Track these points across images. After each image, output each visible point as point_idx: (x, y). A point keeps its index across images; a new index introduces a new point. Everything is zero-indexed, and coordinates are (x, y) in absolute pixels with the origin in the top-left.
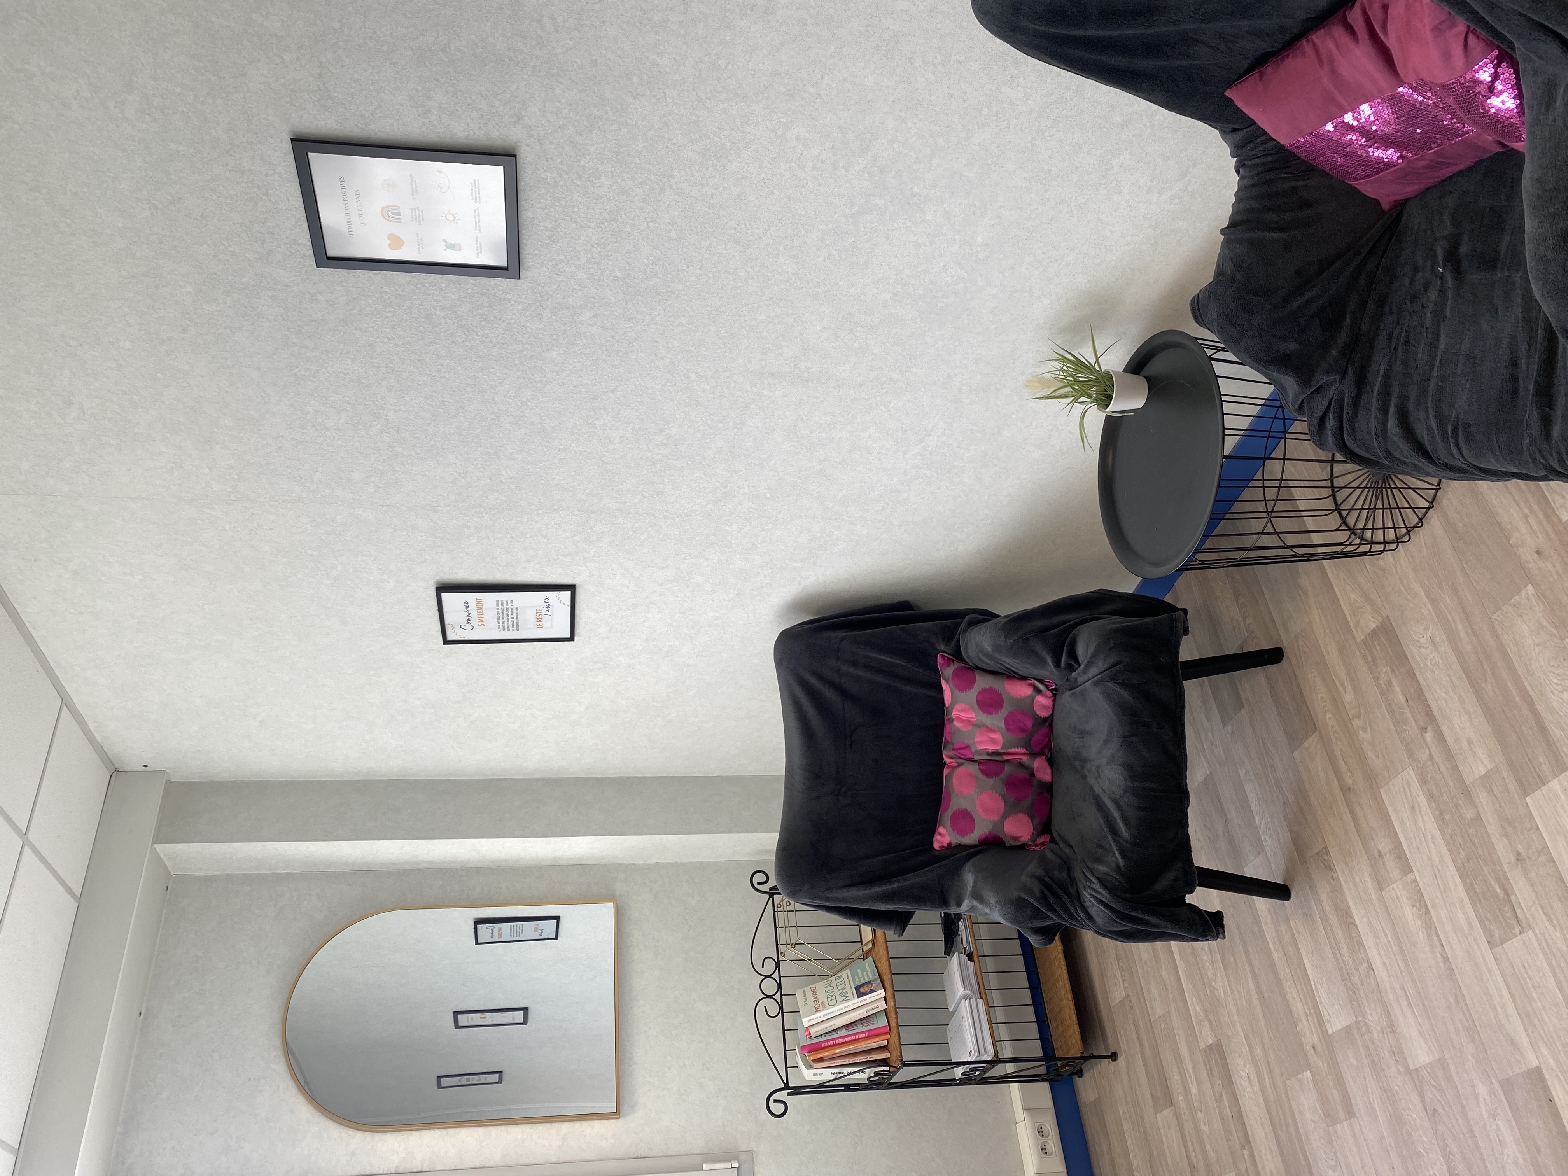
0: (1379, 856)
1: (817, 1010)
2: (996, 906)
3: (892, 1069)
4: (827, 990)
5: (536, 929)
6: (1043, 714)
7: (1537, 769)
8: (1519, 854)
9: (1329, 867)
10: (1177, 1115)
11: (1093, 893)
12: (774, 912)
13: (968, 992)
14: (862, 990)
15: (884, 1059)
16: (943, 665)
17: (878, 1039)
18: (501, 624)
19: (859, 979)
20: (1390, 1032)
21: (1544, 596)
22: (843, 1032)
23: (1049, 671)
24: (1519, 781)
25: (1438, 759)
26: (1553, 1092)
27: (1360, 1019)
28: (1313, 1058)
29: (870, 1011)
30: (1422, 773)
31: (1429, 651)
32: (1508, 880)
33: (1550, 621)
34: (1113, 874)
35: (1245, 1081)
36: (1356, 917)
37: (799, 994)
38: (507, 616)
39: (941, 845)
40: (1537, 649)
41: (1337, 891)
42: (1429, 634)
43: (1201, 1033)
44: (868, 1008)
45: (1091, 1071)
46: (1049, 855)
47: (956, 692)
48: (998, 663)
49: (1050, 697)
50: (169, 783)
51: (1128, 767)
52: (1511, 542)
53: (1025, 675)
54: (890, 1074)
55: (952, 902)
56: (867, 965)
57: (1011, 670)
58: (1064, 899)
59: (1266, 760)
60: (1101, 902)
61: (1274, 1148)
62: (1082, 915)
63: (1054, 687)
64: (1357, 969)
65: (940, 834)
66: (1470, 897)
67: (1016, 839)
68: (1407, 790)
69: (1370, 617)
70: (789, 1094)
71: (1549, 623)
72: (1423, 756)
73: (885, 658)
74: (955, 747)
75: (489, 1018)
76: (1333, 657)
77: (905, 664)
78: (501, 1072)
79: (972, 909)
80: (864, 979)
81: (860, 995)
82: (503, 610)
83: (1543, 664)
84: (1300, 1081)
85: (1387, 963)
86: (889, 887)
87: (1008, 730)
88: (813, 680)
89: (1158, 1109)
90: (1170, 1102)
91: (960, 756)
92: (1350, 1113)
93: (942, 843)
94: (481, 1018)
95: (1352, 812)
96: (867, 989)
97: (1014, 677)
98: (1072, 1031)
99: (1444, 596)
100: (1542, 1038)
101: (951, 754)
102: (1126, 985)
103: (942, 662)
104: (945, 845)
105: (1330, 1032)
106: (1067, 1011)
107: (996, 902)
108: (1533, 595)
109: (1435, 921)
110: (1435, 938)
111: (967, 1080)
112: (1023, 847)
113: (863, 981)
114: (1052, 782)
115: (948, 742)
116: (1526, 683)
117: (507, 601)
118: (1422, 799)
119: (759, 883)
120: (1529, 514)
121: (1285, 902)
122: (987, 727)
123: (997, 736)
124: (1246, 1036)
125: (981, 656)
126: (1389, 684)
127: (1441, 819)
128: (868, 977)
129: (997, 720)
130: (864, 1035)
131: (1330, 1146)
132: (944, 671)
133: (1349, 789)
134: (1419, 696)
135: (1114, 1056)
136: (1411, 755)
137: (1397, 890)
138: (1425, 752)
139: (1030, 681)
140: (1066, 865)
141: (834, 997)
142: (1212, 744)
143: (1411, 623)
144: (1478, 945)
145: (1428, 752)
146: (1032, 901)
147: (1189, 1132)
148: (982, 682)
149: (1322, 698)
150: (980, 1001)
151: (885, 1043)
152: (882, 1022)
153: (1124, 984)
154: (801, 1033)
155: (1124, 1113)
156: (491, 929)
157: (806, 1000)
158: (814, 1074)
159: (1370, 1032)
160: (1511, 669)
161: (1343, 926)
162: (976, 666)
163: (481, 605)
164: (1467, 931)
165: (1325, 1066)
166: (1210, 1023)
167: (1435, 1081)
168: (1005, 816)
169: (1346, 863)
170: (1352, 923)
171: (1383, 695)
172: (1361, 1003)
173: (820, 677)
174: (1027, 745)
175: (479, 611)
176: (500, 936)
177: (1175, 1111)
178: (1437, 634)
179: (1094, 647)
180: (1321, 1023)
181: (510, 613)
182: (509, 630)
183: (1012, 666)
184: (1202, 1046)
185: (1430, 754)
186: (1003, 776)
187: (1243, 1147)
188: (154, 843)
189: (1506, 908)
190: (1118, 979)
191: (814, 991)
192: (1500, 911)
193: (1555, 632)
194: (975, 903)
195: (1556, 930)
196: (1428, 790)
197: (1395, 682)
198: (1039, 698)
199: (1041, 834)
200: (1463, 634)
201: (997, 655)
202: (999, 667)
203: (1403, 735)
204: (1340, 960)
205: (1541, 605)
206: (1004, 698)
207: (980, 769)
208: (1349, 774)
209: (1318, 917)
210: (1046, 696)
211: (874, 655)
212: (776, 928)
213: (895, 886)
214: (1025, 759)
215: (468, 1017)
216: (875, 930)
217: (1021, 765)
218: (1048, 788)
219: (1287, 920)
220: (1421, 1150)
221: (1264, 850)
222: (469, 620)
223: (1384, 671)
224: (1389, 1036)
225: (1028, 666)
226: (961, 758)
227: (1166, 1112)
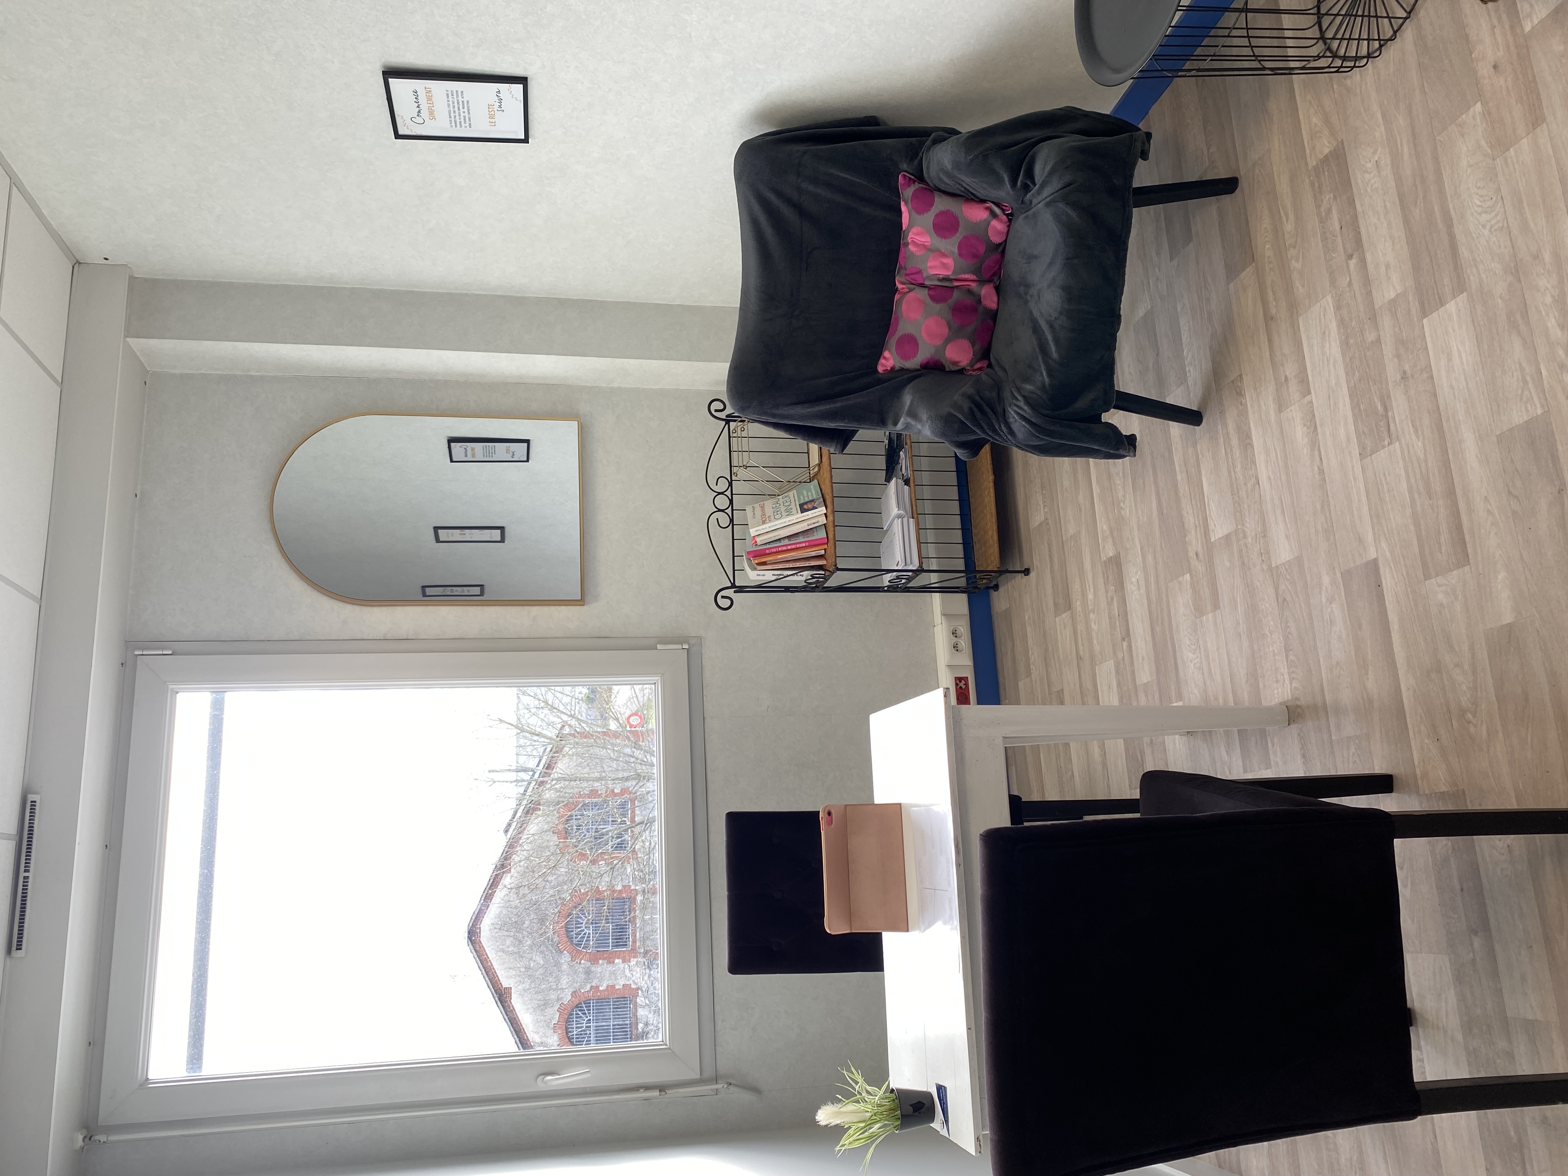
0: (1285, 381)
1: (764, 523)
2: (927, 422)
3: (828, 573)
4: (774, 506)
5: (508, 451)
6: (996, 239)
7: (1440, 292)
8: (1405, 372)
9: (1240, 394)
10: (1073, 619)
11: (1017, 409)
12: (730, 437)
13: (902, 512)
14: (805, 507)
15: (821, 566)
16: (904, 184)
17: (816, 549)
18: (453, 119)
19: (804, 497)
20: (1262, 537)
21: (1489, 113)
22: (786, 542)
23: (1005, 192)
24: (1422, 304)
25: (1356, 286)
26: (1383, 578)
27: (1239, 527)
28: (1194, 562)
29: (811, 524)
30: (1339, 300)
31: (1372, 175)
32: (1389, 397)
33: (1488, 141)
34: (1038, 392)
35: (1134, 586)
36: (1254, 438)
37: (749, 509)
38: (459, 108)
39: (885, 368)
40: (1469, 170)
41: (1243, 414)
42: (1376, 158)
43: (1104, 547)
44: (810, 522)
45: (1006, 586)
46: (984, 377)
47: (914, 214)
48: (957, 183)
49: (1005, 223)
50: (132, 278)
51: (1066, 289)
52: (1473, 56)
53: (983, 198)
54: (826, 579)
55: (890, 422)
56: (812, 486)
57: (969, 192)
58: (990, 416)
59: (1203, 293)
60: (1024, 418)
61: (1149, 638)
62: (1005, 430)
63: (1010, 212)
64: (1246, 484)
65: (885, 358)
66: (1354, 415)
67: (955, 363)
68: (1322, 317)
69: (1326, 142)
70: (735, 592)
71: (1487, 143)
72: (1343, 282)
73: (845, 176)
74: (907, 272)
75: (469, 535)
76: (1283, 186)
77: (865, 183)
78: (483, 585)
79: (907, 426)
80: (808, 497)
81: (803, 510)
82: (453, 103)
83: (1470, 185)
84: (1179, 583)
85: (1272, 477)
86: (832, 406)
87: (960, 255)
88: (772, 197)
89: (1058, 611)
90: (1069, 606)
91: (911, 281)
92: (1216, 606)
93: (886, 367)
94: (460, 534)
95: (1270, 341)
96: (810, 506)
97: (972, 200)
98: (992, 550)
99: (1398, 117)
100: (1385, 534)
101: (904, 280)
102: (1045, 510)
103: (903, 182)
104: (889, 369)
105: (1213, 540)
106: (990, 533)
107: (928, 418)
108: (1480, 113)
109: (1320, 438)
110: (1316, 452)
111: (893, 588)
112: (962, 371)
113: (807, 500)
114: (997, 310)
115: (902, 268)
116: (1451, 206)
117: (457, 91)
118: (1333, 326)
119: (716, 411)
120: (1496, 24)
121: (1196, 427)
122: (940, 251)
123: (949, 261)
124: (1142, 548)
125: (942, 176)
126: (1329, 210)
127: (1345, 345)
128: (812, 496)
129: (950, 245)
130: (804, 545)
131: (1194, 634)
132: (904, 192)
133: (1272, 318)
134: (1352, 224)
135: (1027, 572)
136: (1333, 282)
137: (1295, 413)
138: (1346, 278)
139: (987, 205)
140: (998, 387)
141: (780, 512)
142: (1157, 279)
143: (1362, 146)
144: (1351, 457)
145: (1348, 279)
146: (960, 416)
147: (1081, 631)
148: (941, 204)
149: (1265, 228)
150: (911, 520)
151: (823, 552)
152: (822, 534)
153: (1044, 509)
154: (749, 542)
155: (1029, 618)
156: (465, 449)
157: (754, 514)
158: (758, 575)
159: (1245, 538)
160: (1441, 191)
161: (1242, 447)
162: (936, 186)
163: (430, 95)
164: (1344, 445)
165: (1203, 568)
166: (1114, 539)
167: (1289, 575)
168: (948, 341)
169: (1255, 389)
170: (1250, 444)
171: (1321, 223)
172: (1243, 514)
173: (780, 194)
174: (977, 271)
175: (429, 102)
176: (473, 455)
177: (1072, 615)
178: (1383, 158)
179: (1051, 165)
180: (1206, 533)
181: (461, 107)
182: (461, 126)
183: (970, 186)
184: (1104, 558)
185: (1350, 282)
186: (951, 301)
187: (1123, 639)
188: (126, 336)
189: (1382, 423)
190: (1040, 505)
191: (762, 507)
192: (1376, 426)
193: (1490, 151)
194: (909, 420)
195: (1419, 441)
196: (1341, 316)
197: (1334, 211)
198: (994, 223)
199: (979, 360)
200: (1406, 157)
201: (956, 173)
202: (958, 188)
203: (1330, 264)
204: (1234, 478)
205: (1484, 124)
206: (960, 222)
207: (929, 295)
208: (1274, 304)
209: (1222, 439)
210: (1001, 221)
211: (834, 171)
212: (730, 451)
213: (838, 405)
214: (974, 285)
215: (448, 532)
216: (821, 448)
217: (970, 292)
218: (994, 316)
219: (1195, 444)
220: (1267, 632)
221: (1186, 380)
222: (419, 112)
223: (1328, 197)
224: (1261, 540)
225: (985, 186)
226: (913, 284)
227: (1064, 616)
